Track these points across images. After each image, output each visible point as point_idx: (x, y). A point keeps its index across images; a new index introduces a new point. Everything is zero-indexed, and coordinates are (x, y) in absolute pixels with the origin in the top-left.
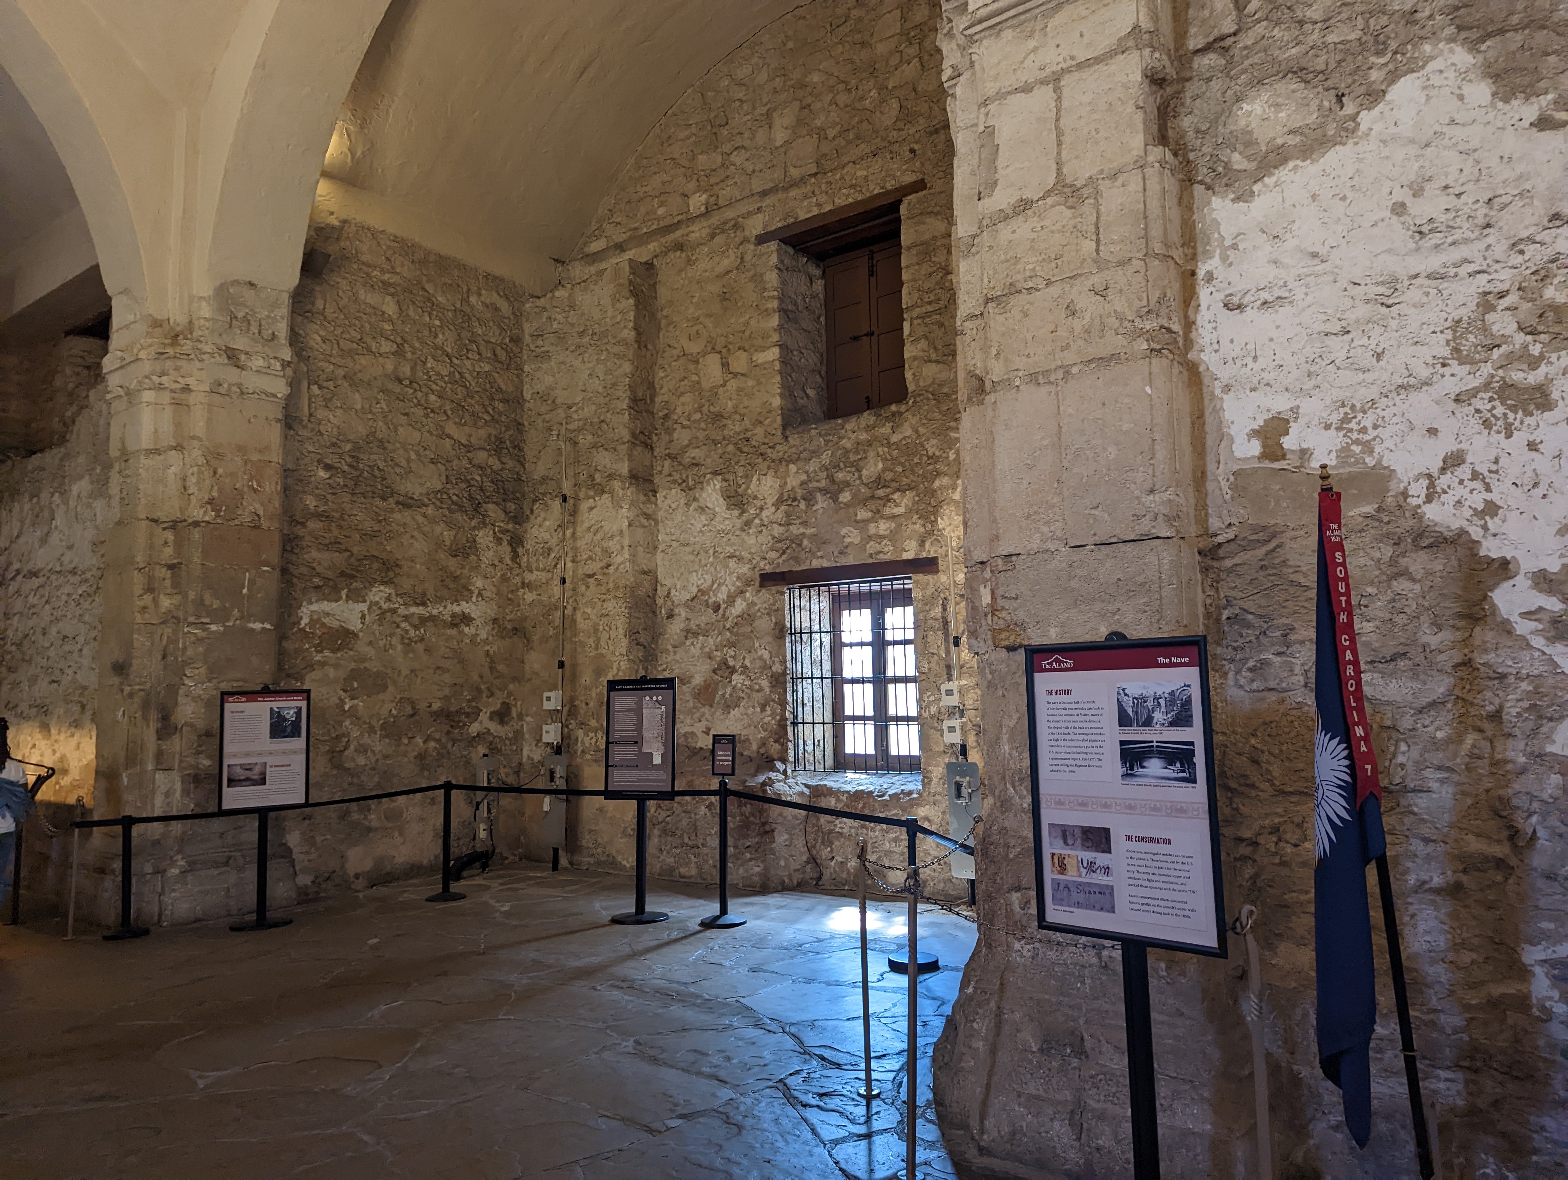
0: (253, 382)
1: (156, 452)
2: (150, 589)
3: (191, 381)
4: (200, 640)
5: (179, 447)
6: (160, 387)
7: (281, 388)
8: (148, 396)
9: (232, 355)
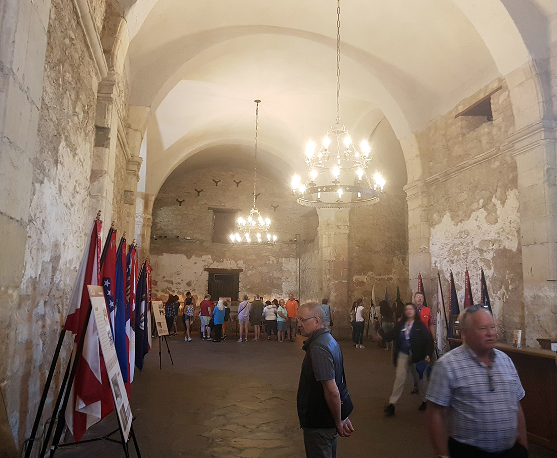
0: (342, 231)
1: (326, 247)
2: (325, 274)
3: (331, 233)
4: (334, 284)
5: (329, 246)
6: (326, 234)
7: (347, 232)
8: (324, 236)
9: (338, 227)
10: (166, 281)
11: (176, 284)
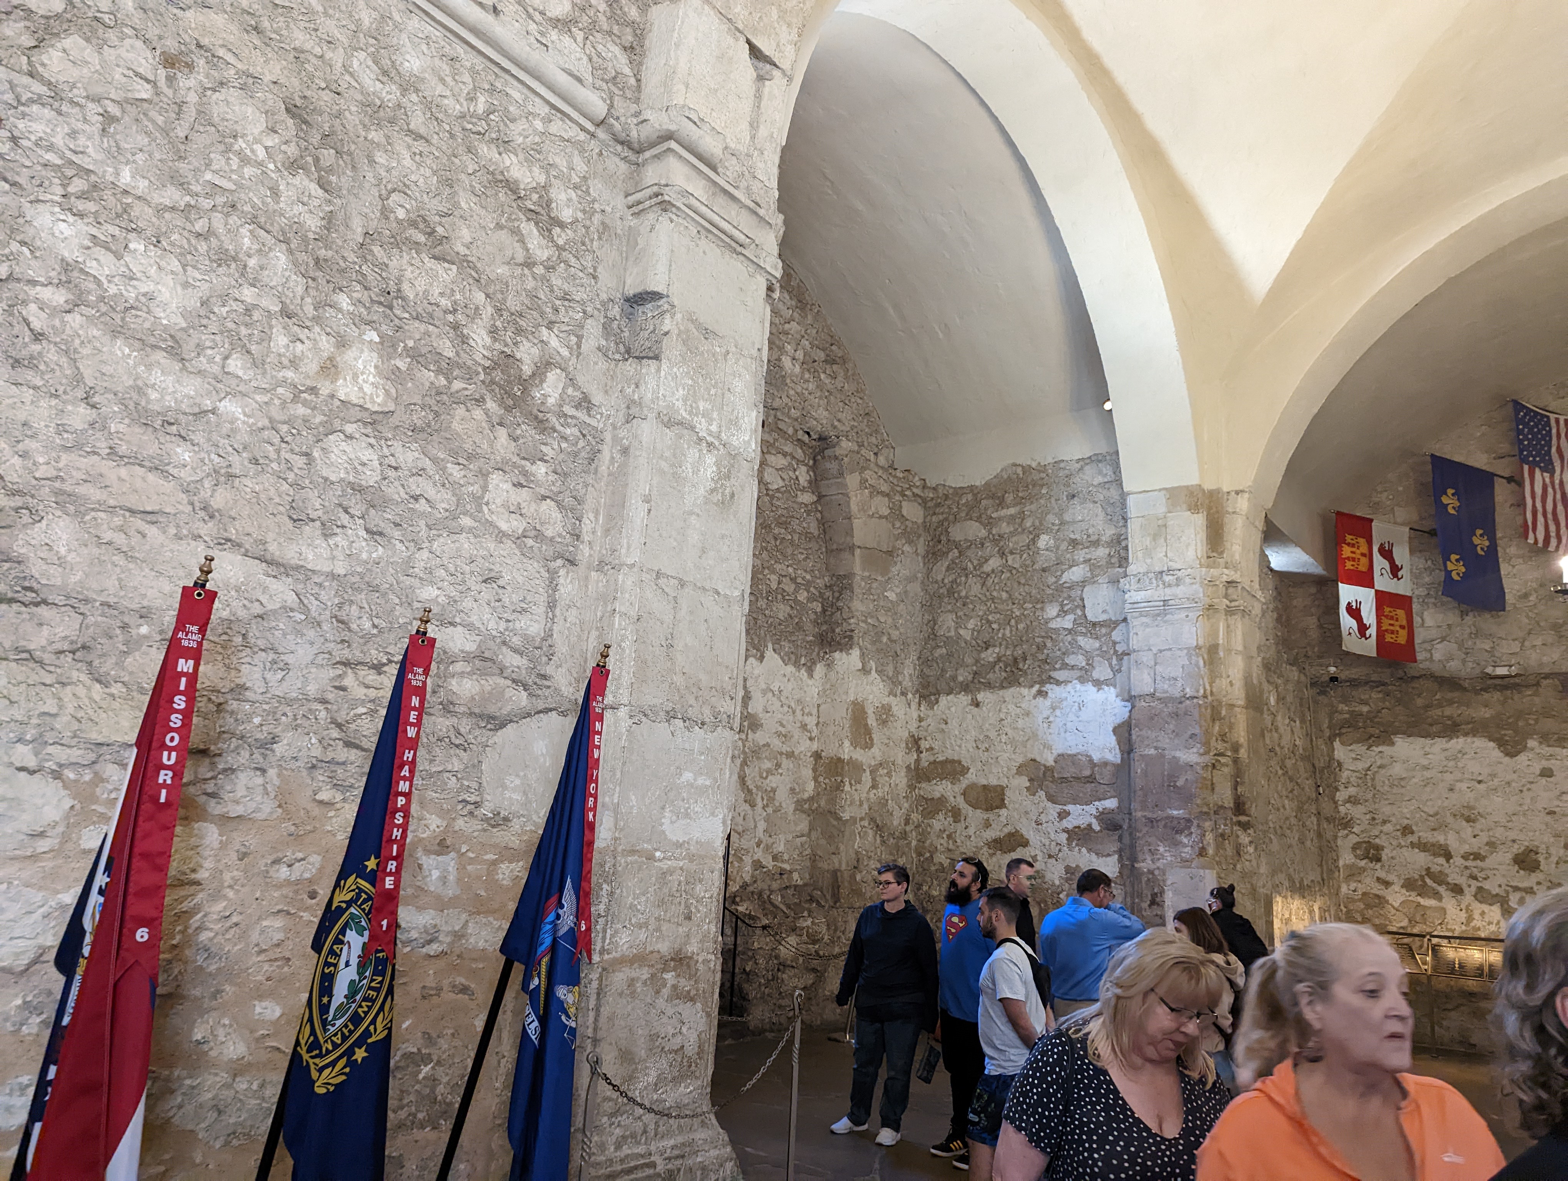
10: (1423, 846)
11: (1465, 857)
